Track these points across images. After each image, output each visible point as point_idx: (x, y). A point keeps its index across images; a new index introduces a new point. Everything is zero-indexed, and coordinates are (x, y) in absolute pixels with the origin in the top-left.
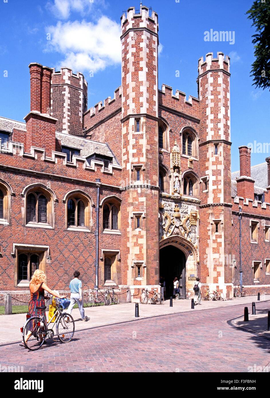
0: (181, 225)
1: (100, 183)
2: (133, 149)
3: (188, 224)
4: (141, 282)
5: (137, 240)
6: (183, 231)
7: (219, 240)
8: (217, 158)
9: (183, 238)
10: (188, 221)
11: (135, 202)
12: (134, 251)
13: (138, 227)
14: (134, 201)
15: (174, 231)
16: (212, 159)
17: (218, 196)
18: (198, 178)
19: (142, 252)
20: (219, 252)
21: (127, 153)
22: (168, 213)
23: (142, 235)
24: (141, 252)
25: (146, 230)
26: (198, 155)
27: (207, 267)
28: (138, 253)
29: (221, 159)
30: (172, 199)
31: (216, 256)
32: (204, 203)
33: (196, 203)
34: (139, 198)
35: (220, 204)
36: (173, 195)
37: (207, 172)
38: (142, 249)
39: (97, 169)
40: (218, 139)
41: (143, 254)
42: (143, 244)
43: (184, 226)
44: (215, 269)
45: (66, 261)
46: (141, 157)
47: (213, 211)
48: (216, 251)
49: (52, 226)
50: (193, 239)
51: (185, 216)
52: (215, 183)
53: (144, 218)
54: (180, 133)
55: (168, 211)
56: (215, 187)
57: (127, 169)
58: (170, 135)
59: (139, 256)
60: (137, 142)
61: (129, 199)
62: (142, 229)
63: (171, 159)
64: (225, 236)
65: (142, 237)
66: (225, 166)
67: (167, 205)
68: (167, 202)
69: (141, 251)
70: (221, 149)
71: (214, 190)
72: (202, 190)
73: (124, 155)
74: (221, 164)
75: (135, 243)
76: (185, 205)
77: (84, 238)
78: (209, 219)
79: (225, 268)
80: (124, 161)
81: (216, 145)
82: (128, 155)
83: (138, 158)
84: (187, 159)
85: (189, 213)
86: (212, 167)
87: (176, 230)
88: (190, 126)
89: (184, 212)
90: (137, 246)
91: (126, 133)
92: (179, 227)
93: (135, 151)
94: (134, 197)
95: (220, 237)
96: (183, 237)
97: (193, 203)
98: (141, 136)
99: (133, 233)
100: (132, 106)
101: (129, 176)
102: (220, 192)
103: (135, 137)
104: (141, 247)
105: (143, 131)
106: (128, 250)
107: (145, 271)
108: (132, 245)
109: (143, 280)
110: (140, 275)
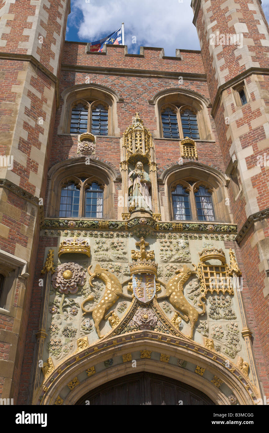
0: (160, 296)
3: (193, 291)
6: (171, 317)
8: (247, 111)
9: (173, 340)
10: (194, 283)
15: (134, 318)
16: (236, 119)
18: (220, 174)
22: (110, 266)
26: (211, 132)
29: (258, 105)
30: (123, 229)
33: (219, 232)
36: (125, 220)
37: (231, 150)
43: (175, 297)
47: (265, 233)
50: (223, 340)
51: (177, 270)
52: (253, 161)
54: (151, 102)
55: (111, 260)
56: (256, 171)
58: (118, 108)
63: (121, 146)
67: (107, 245)
68: (104, 240)
71: (254, 179)
76: (174, 241)
84: (176, 142)
85: (196, 260)
87: (142, 314)
89: (173, 260)
92: (156, 303)
96: (175, 334)
97: (207, 232)
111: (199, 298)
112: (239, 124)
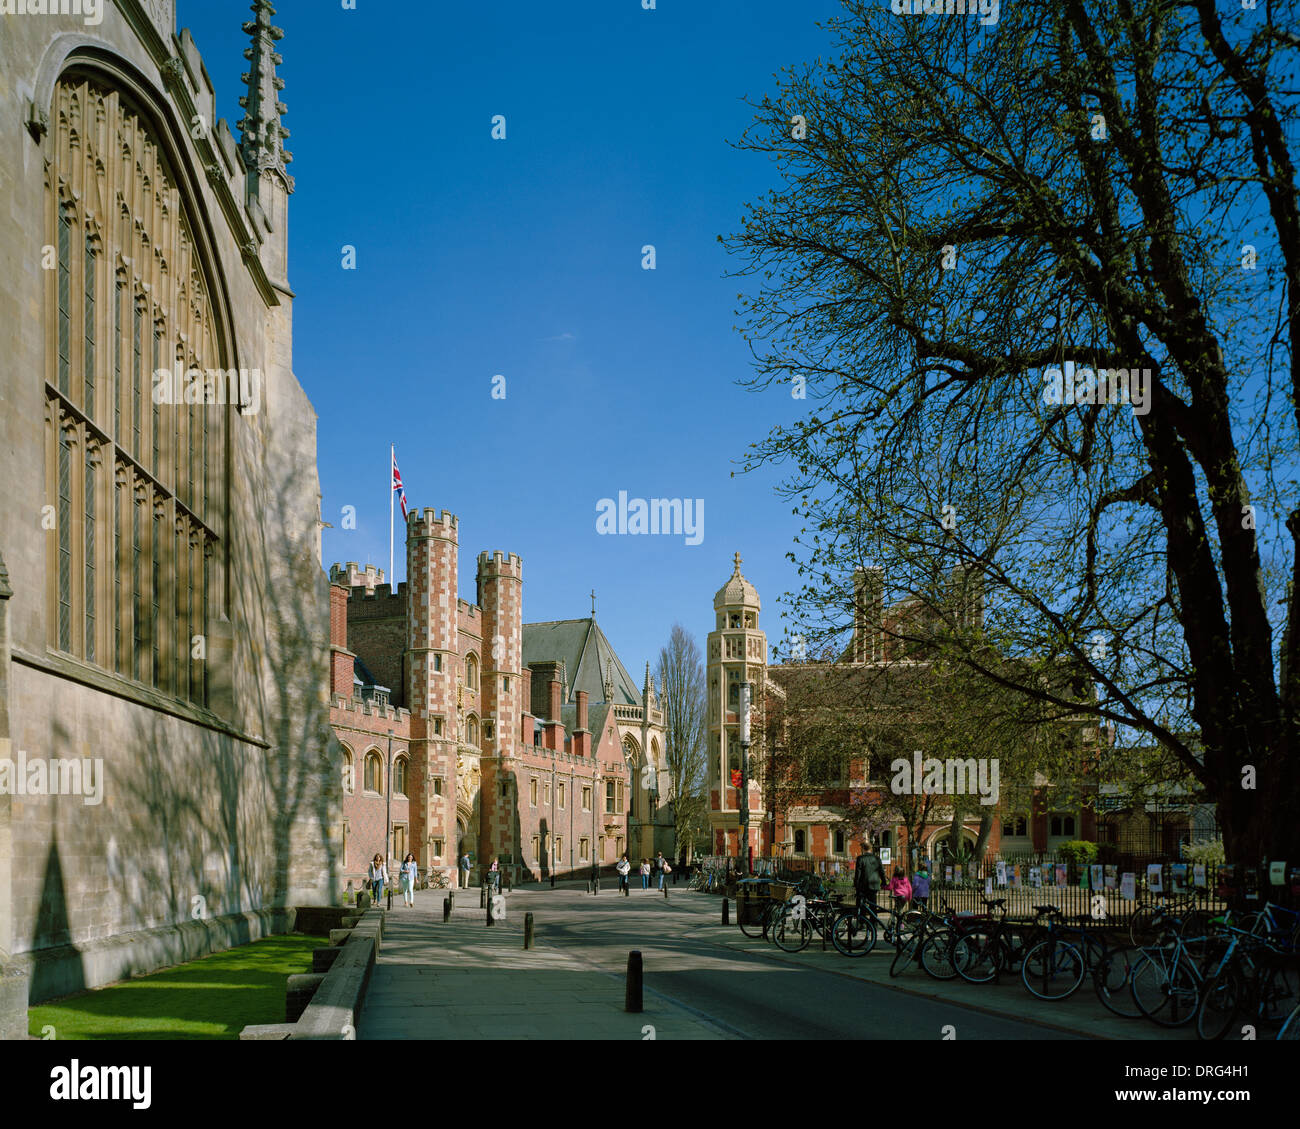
1: (393, 734)
2: (432, 692)
3: (469, 783)
4: (439, 862)
5: (435, 809)
7: (507, 807)
8: (507, 698)
10: (470, 779)
11: (433, 761)
12: (432, 824)
13: (438, 791)
14: (432, 759)
16: (501, 697)
17: (507, 749)
18: (480, 719)
19: (442, 825)
21: (423, 696)
23: (442, 802)
25: (446, 797)
26: (479, 688)
28: (437, 825)
29: (512, 697)
31: (504, 827)
32: (488, 755)
33: (477, 754)
34: (439, 757)
35: (510, 759)
37: (492, 714)
38: (442, 820)
39: (390, 715)
41: (443, 827)
42: (443, 815)
44: (502, 845)
46: (441, 703)
47: (500, 767)
52: (505, 729)
53: (444, 781)
54: (463, 660)
56: (503, 736)
57: (422, 716)
59: (439, 829)
60: (436, 685)
61: (425, 756)
62: (442, 796)
64: (515, 802)
65: (441, 805)
69: (440, 823)
70: (512, 683)
72: (483, 736)
73: (414, 697)
74: (511, 704)
75: (433, 812)
77: (378, 806)
78: (494, 777)
79: (514, 843)
80: (414, 705)
81: (506, 680)
82: (423, 698)
83: (437, 705)
84: (468, 693)
85: (471, 768)
86: (501, 709)
88: (473, 647)
90: (437, 816)
91: (420, 669)
93: (434, 696)
94: (432, 754)
95: (509, 802)
97: (474, 754)
98: (442, 678)
99: (430, 800)
100: (431, 637)
101: (426, 727)
102: (510, 743)
103: (434, 677)
104: (440, 817)
105: (445, 672)
106: (423, 822)
107: (445, 848)
108: (429, 815)
109: (443, 860)
110: (439, 853)
111: (470, 786)
112: (502, 703)
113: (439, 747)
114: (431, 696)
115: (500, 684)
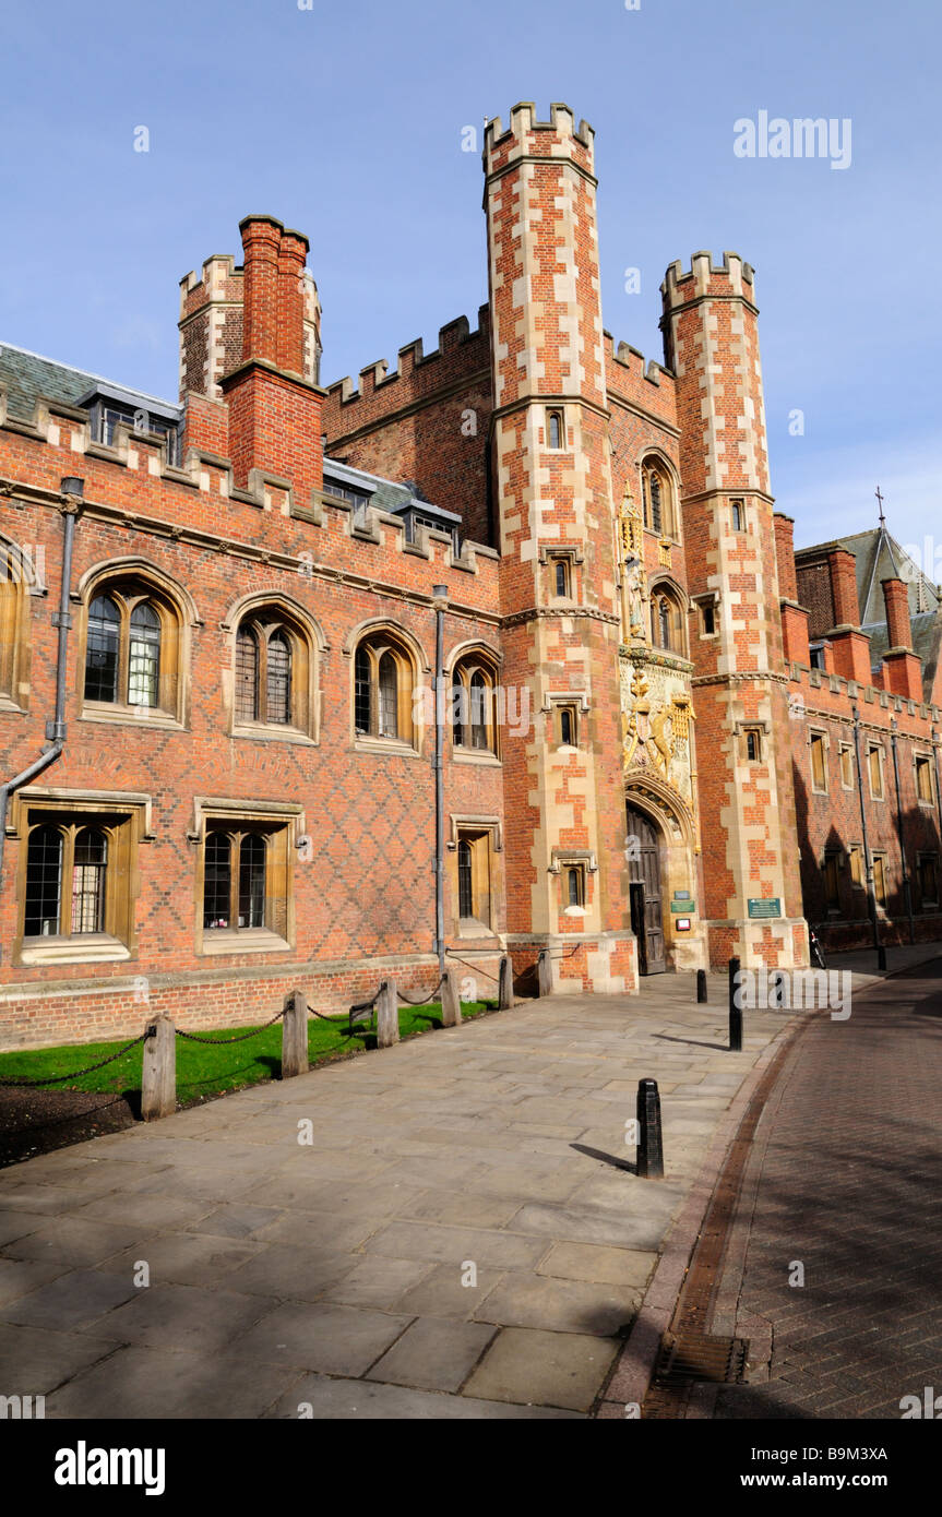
0: (650, 735)
1: (448, 599)
2: (543, 497)
4: (582, 922)
5: (565, 784)
6: (656, 756)
7: (761, 784)
8: (742, 543)
9: (657, 778)
10: (669, 726)
11: (554, 662)
12: (556, 822)
13: (568, 736)
14: (550, 659)
16: (727, 543)
17: (751, 652)
18: (685, 596)
19: (584, 824)
20: (762, 821)
21: (522, 509)
23: (582, 765)
24: (581, 821)
25: (594, 752)
26: (679, 532)
27: (729, 867)
28: (570, 824)
29: (754, 542)
30: (625, 656)
31: (756, 832)
32: (708, 672)
33: (683, 671)
34: (569, 650)
35: (758, 675)
36: (629, 646)
37: (711, 581)
38: (583, 812)
39: (436, 553)
40: (741, 485)
41: (586, 829)
42: (583, 796)
43: (660, 739)
44: (754, 873)
45: (351, 854)
46: (568, 522)
47: (739, 695)
48: (755, 816)
49: (313, 738)
50: (680, 780)
51: (660, 710)
52: (739, 612)
53: (586, 711)
54: (637, 464)
56: (740, 625)
57: (524, 558)
58: (612, 465)
59: (576, 833)
60: (555, 480)
61: (531, 651)
62: (581, 748)
64: (777, 771)
65: (580, 773)
66: (764, 563)
69: (578, 819)
70: (751, 514)
71: (737, 634)
72: (695, 631)
73: (506, 518)
74: (754, 557)
75: (558, 792)
76: (657, 676)
77: (403, 777)
78: (725, 718)
79: (784, 868)
80: (507, 535)
81: (738, 505)
82: (525, 515)
83: (557, 527)
84: (655, 539)
85: (669, 701)
86: (728, 568)
87: (641, 752)
88: (660, 445)
89: (656, 698)
90: (568, 801)
91: (514, 448)
92: (648, 743)
93: (549, 505)
94: (551, 644)
95: (764, 773)
96: (656, 771)
97: (676, 669)
98: (568, 461)
99: (550, 760)
100: (537, 370)
101: (531, 581)
102: (756, 640)
103: (547, 461)
104: (579, 804)
105: (574, 447)
106: (534, 817)
107: (595, 883)
108: (550, 798)
109: (588, 914)
110: (578, 897)
111: (669, 740)
112: (731, 556)
113: (568, 626)
114: (541, 505)
115: (723, 513)
